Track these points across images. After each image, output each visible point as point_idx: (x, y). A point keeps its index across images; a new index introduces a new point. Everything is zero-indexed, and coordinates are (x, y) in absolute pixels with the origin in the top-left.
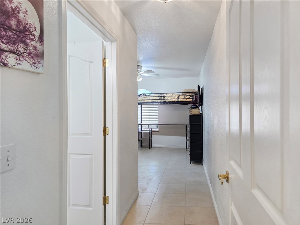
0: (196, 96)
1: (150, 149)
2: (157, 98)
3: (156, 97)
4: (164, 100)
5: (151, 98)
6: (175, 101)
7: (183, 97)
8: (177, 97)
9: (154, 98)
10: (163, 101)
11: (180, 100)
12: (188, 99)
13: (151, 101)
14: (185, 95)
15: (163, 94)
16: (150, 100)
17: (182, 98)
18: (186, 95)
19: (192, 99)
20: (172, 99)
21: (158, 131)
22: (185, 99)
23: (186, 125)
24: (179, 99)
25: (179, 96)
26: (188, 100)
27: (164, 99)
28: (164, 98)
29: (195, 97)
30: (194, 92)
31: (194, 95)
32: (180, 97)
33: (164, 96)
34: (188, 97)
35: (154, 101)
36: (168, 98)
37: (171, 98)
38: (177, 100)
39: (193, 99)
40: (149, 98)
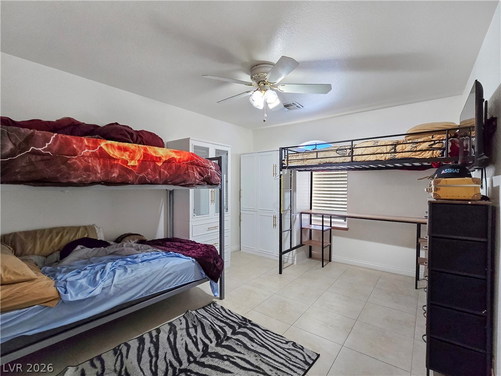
0: (453, 143)
1: (323, 267)
2: (334, 154)
3: (331, 152)
4: (352, 158)
5: (320, 155)
6: (383, 159)
7: (408, 147)
8: (389, 148)
9: (328, 154)
10: (349, 159)
11: (398, 156)
12: (425, 150)
13: (319, 161)
14: (416, 141)
15: (350, 143)
16: (317, 158)
17: (406, 150)
18: (419, 140)
19: (439, 152)
20: (373, 154)
21: (346, 229)
22: (416, 151)
23: (419, 225)
24: (395, 152)
25: (395, 145)
26: (427, 155)
27: (352, 156)
28: (352, 152)
29: (450, 144)
30: (449, 130)
31: (448, 138)
32: (399, 148)
33: (352, 149)
34: (425, 146)
35: (327, 160)
36: (363, 154)
37: (372, 152)
38: (388, 156)
39: (444, 149)
40: (314, 155)
